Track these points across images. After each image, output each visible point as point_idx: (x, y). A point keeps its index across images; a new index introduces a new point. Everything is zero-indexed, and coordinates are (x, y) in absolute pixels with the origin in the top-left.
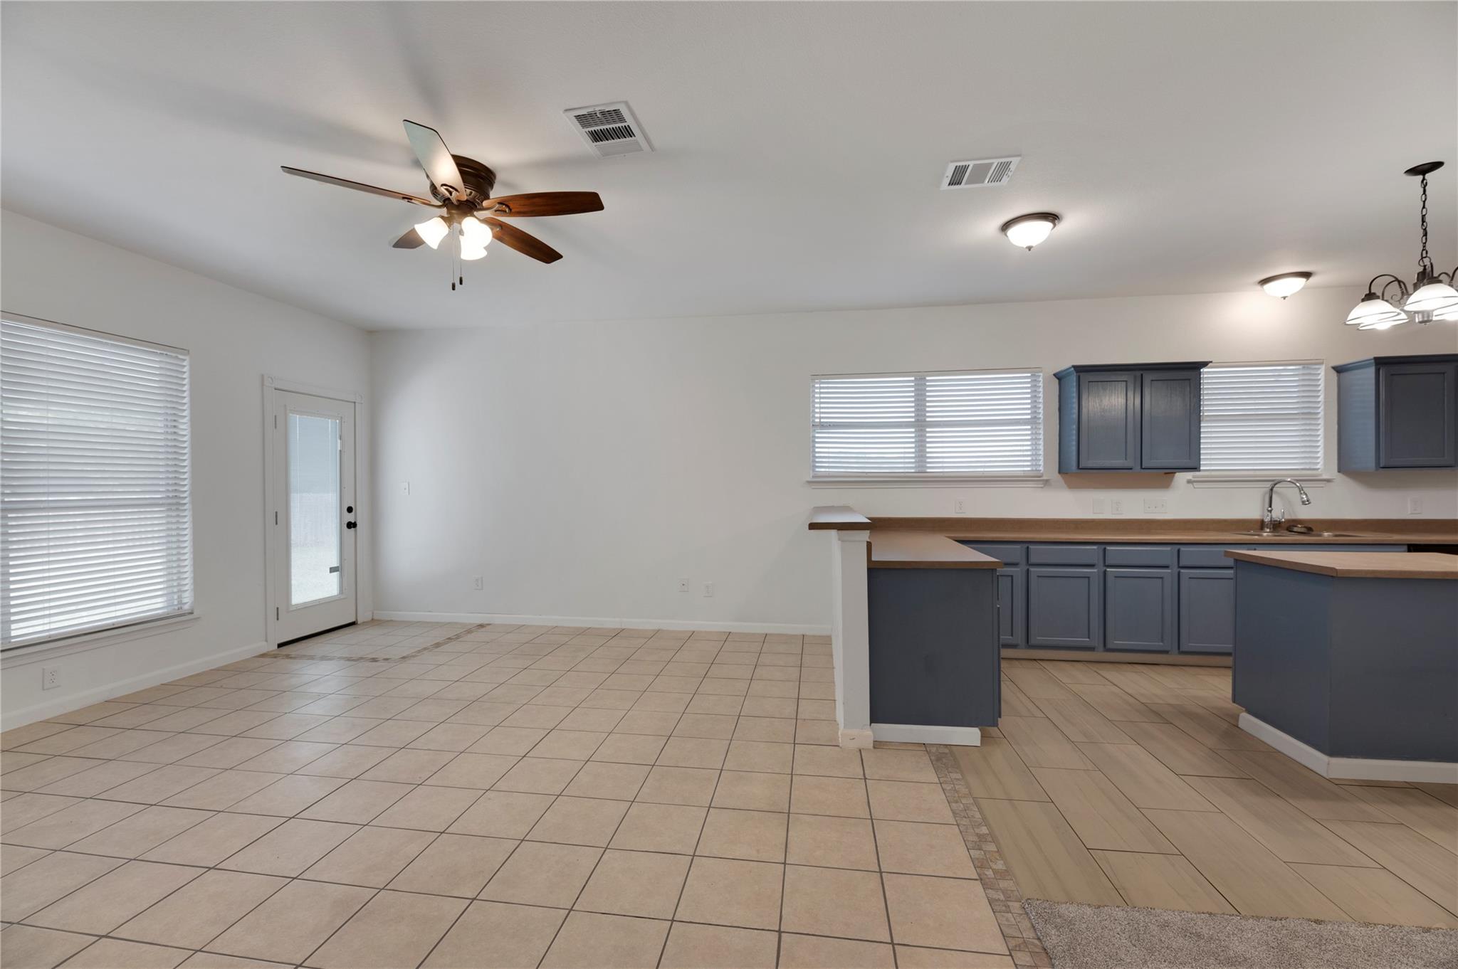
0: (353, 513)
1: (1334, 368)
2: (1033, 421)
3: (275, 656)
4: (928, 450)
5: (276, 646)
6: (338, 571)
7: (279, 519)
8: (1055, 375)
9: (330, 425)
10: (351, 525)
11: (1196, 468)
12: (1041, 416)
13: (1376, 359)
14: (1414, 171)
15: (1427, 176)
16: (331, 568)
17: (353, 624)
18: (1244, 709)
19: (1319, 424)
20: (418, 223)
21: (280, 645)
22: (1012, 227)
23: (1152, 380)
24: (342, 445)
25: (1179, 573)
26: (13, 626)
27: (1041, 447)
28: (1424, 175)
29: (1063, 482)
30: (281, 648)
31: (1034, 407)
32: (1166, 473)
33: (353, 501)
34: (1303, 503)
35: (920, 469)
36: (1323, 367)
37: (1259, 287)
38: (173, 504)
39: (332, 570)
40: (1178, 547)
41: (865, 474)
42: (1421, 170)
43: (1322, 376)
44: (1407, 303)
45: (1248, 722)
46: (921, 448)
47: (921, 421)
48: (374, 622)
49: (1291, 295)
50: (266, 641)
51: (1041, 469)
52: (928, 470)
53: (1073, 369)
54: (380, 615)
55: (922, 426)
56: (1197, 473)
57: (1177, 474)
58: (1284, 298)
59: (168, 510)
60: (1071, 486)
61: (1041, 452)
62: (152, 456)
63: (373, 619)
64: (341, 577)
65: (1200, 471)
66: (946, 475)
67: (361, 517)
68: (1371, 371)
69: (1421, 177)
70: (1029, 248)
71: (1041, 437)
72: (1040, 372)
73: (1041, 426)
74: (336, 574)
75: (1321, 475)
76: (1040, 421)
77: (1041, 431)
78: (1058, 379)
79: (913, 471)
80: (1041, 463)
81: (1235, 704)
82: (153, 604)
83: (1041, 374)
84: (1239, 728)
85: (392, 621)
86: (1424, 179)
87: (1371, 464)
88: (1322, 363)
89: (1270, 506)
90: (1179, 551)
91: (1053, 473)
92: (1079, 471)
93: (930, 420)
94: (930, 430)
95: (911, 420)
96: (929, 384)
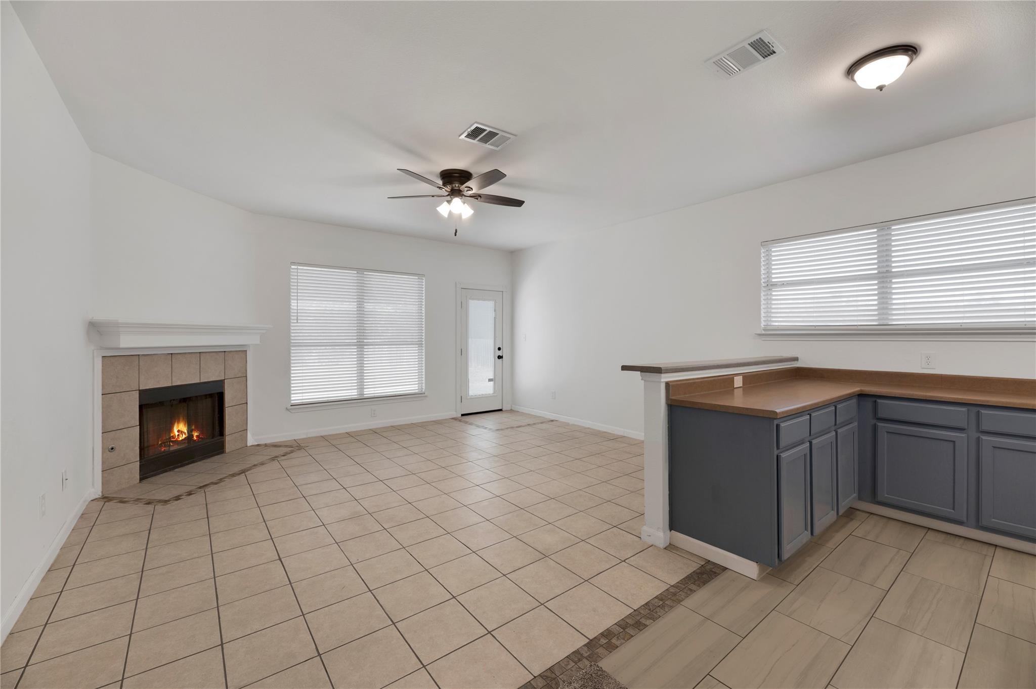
0: (501, 350)
3: (460, 421)
4: (891, 302)
5: (460, 415)
6: (492, 381)
7: (463, 352)
9: (491, 304)
10: (500, 357)
16: (489, 379)
17: (501, 410)
20: (438, 207)
21: (463, 415)
24: (496, 315)
26: (365, 390)
30: (463, 417)
33: (501, 344)
35: (885, 322)
38: (420, 345)
39: (490, 380)
46: (885, 300)
47: (886, 272)
48: (511, 411)
50: (456, 412)
52: (891, 323)
54: (516, 408)
55: (886, 277)
59: (419, 347)
62: (405, 323)
63: (511, 410)
64: (495, 384)
67: (505, 353)
70: (881, 88)
74: (492, 383)
79: (875, 323)
82: (412, 387)
85: (518, 411)
93: (893, 270)
94: (894, 281)
95: (876, 272)
96: (893, 233)
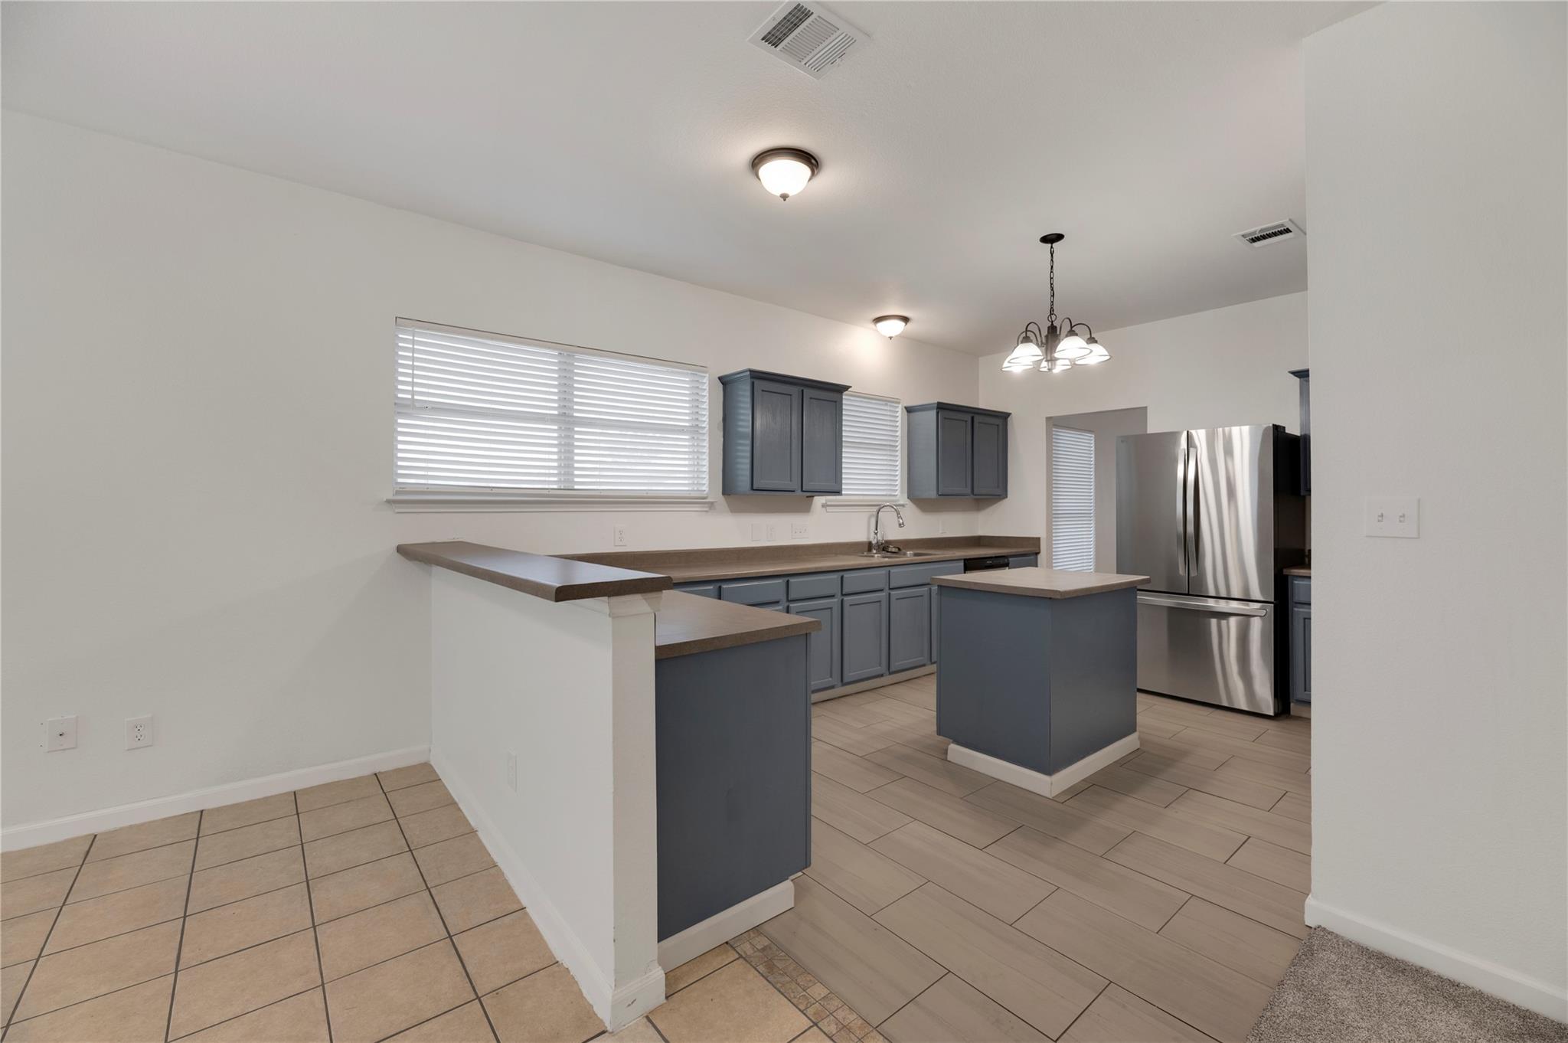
1: (906, 408)
2: (694, 430)
4: (576, 458)
8: (720, 379)
11: (838, 493)
12: (705, 425)
13: (939, 403)
14: (1045, 240)
15: (1054, 245)
18: (951, 741)
19: (897, 456)
22: (769, 161)
23: (811, 398)
25: (842, 601)
27: (706, 462)
28: (1052, 244)
29: (726, 505)
31: (696, 413)
32: (807, 497)
34: (900, 525)
35: (568, 486)
36: (900, 406)
37: (872, 325)
40: (841, 574)
41: (489, 491)
42: (1052, 239)
43: (899, 414)
44: (1057, 350)
45: (959, 753)
46: (567, 455)
47: (568, 416)
49: (897, 336)
51: (704, 488)
52: (576, 487)
53: (748, 373)
55: (568, 422)
56: (838, 497)
57: (815, 498)
58: (891, 338)
60: (735, 510)
61: (706, 469)
65: (841, 495)
66: (603, 494)
68: (933, 413)
69: (1050, 245)
70: (784, 197)
71: (706, 450)
72: (706, 372)
73: (706, 437)
75: (898, 500)
76: (704, 431)
77: (706, 444)
78: (723, 384)
79: (555, 487)
80: (706, 481)
81: (941, 737)
83: (707, 375)
84: (950, 761)
86: (1052, 247)
87: (933, 494)
88: (899, 403)
89: (877, 529)
90: (842, 577)
91: (717, 496)
92: (752, 492)
93: (575, 414)
94: (576, 429)
95: (556, 412)
96: (576, 364)
